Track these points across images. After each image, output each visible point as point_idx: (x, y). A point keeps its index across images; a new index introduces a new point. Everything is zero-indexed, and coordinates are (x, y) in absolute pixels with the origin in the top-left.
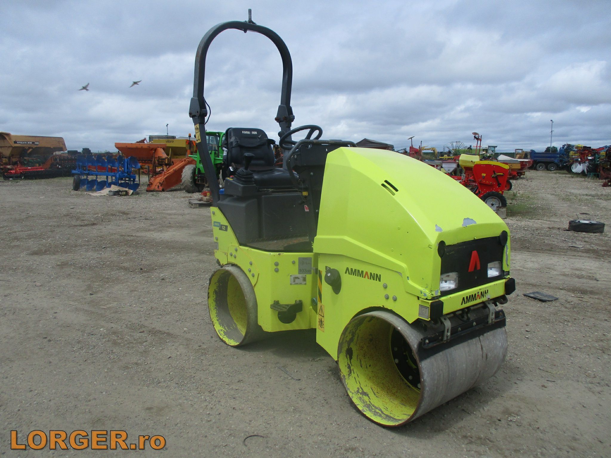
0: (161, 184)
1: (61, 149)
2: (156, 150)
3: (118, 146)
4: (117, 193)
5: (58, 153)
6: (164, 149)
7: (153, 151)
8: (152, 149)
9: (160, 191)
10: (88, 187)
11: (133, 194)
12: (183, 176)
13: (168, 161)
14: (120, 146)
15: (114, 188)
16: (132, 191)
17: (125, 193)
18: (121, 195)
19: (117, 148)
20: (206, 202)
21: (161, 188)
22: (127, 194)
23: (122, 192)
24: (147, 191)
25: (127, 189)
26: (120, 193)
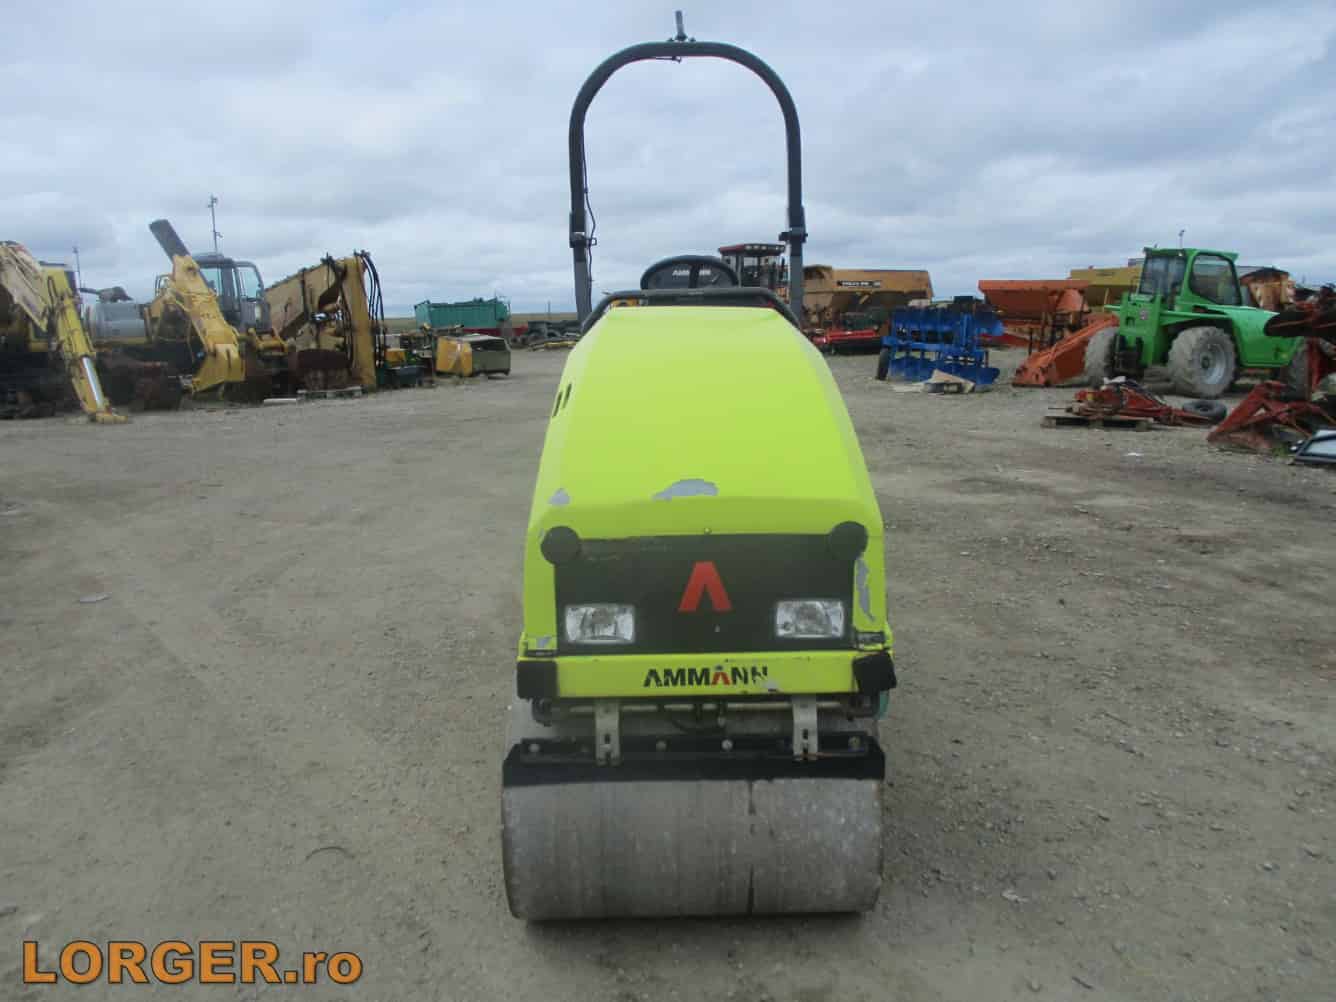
0: (1044, 371)
1: (922, 295)
2: (1062, 294)
3: (984, 286)
4: (939, 388)
5: (914, 303)
6: (1081, 292)
7: (1056, 297)
8: (1054, 292)
9: (1042, 387)
10: (908, 375)
11: (973, 391)
12: (1087, 353)
13: (1075, 318)
14: (987, 287)
15: (938, 377)
16: (972, 384)
17: (954, 388)
18: (946, 393)
19: (984, 291)
20: (1077, 414)
21: (1042, 379)
22: (960, 389)
23: (948, 385)
24: (1015, 385)
25: (962, 380)
26: (945, 388)
